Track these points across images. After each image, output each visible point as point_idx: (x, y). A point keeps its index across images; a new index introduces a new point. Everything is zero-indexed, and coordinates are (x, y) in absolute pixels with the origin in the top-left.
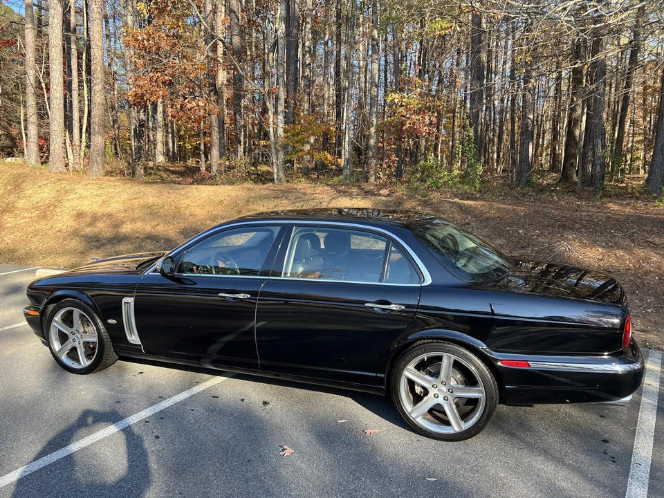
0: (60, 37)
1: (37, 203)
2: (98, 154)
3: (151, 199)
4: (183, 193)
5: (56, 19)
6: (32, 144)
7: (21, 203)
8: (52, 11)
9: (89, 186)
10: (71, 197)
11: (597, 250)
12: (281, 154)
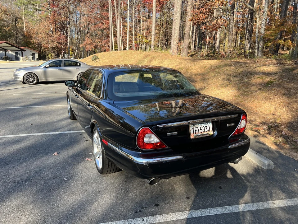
2: (186, 47)
12: (261, 43)
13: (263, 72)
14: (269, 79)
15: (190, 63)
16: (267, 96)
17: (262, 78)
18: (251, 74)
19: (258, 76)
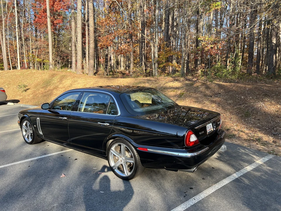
0: (81, 24)
1: (65, 85)
2: (91, 67)
3: (100, 84)
4: (112, 81)
5: (79, 17)
6: (73, 64)
7: (61, 86)
8: (78, 14)
9: (82, 79)
10: (76, 83)
11: (277, 107)
12: (156, 65)
13: (172, 87)
14: (180, 92)
15: (107, 81)
16: (185, 104)
17: (174, 91)
18: (164, 88)
19: (171, 90)
